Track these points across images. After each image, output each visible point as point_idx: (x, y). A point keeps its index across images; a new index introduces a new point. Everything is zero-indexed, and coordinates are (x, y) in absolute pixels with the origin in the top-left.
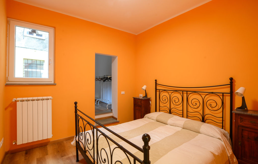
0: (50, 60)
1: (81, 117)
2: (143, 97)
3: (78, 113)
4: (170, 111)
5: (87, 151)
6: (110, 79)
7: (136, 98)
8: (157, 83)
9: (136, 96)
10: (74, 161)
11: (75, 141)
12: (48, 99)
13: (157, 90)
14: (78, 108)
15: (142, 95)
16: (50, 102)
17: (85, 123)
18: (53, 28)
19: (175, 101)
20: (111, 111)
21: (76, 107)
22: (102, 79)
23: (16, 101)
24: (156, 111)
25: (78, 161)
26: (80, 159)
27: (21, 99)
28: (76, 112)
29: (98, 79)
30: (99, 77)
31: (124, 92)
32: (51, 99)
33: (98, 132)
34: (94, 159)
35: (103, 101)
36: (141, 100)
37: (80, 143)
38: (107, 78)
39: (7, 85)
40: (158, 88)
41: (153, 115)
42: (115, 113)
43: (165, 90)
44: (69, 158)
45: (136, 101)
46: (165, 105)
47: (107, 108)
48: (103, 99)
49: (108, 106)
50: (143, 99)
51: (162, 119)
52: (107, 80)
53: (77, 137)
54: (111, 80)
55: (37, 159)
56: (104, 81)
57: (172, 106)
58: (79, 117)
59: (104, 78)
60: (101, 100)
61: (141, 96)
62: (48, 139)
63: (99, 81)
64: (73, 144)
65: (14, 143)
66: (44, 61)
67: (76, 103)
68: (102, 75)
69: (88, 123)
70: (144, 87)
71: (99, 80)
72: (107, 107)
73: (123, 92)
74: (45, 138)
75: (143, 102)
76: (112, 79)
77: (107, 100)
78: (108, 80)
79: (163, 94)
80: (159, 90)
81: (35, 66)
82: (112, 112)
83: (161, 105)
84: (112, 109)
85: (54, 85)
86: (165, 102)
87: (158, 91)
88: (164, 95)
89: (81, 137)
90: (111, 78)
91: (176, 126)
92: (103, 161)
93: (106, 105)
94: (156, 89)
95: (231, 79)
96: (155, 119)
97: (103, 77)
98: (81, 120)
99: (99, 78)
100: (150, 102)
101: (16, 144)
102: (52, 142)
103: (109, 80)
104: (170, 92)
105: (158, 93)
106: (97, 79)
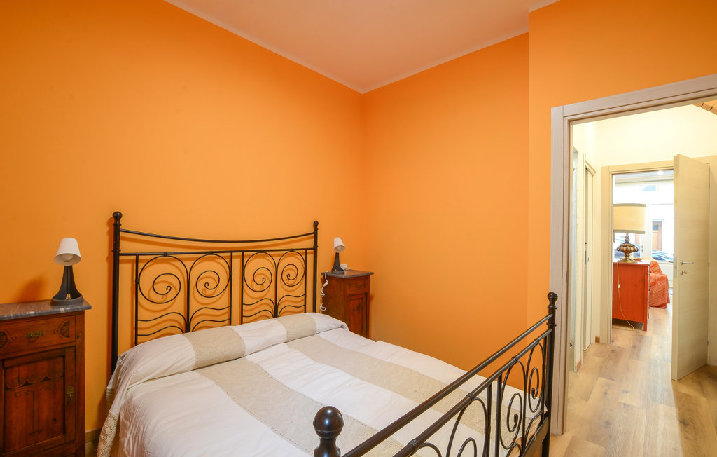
94: (118, 251)
95: (316, 224)
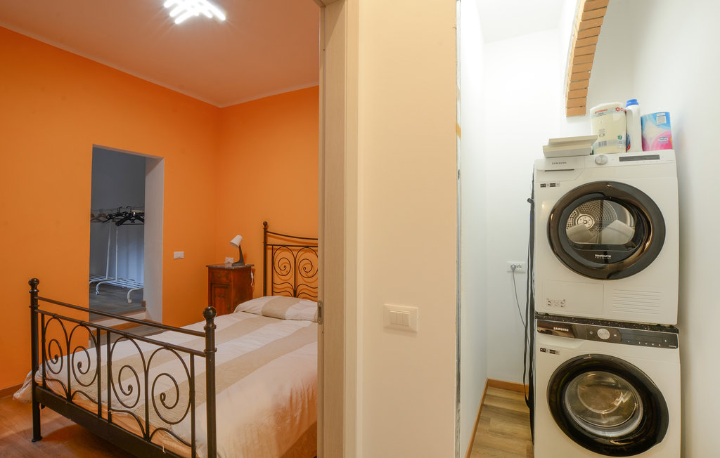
1: (54, 316)
2: (234, 264)
4: (295, 292)
5: (78, 394)
6: (140, 217)
7: (214, 266)
8: (269, 230)
9: (217, 263)
13: (269, 246)
14: (40, 294)
15: (232, 258)
17: (71, 326)
19: (305, 268)
20: (142, 306)
21: (34, 294)
22: (111, 217)
24: (265, 294)
25: (37, 437)
26: (44, 434)
28: (34, 306)
29: (97, 219)
30: (101, 210)
31: (183, 252)
35: (115, 282)
36: (229, 270)
38: (129, 217)
40: (271, 240)
41: (257, 304)
42: (154, 311)
43: (284, 246)
45: (215, 274)
46: (283, 279)
47: (130, 301)
48: (112, 278)
49: (130, 294)
50: (233, 268)
51: (275, 309)
52: (129, 222)
54: (143, 220)
56: (120, 223)
57: (300, 280)
58: (47, 318)
59: (119, 214)
60: (106, 279)
61: (230, 261)
63: (100, 223)
64: (22, 394)
67: (33, 284)
68: (110, 207)
69: (81, 324)
70: (237, 240)
71: (100, 221)
72: (128, 297)
73: (178, 254)
75: (232, 276)
76: (146, 218)
77: (127, 278)
78: (133, 221)
79: (280, 255)
80: (273, 245)
82: (145, 310)
83: (277, 280)
84: (144, 300)
86: (284, 273)
87: (269, 249)
88: (283, 257)
90: (143, 214)
91: (301, 320)
93: (123, 293)
94: (266, 244)
96: (259, 311)
97: (115, 212)
98: (53, 323)
99: (100, 216)
100: (252, 274)
103: (137, 221)
104: (294, 250)
105: (269, 252)
106: (92, 215)
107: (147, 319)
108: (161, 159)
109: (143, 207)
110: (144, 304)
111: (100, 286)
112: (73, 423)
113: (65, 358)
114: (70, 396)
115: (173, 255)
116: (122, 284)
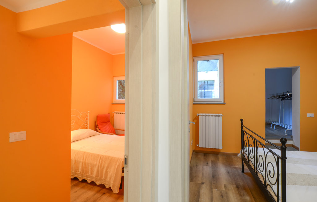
0: (220, 83)
1: (246, 132)
3: (244, 129)
5: (250, 161)
6: (291, 95)
10: (240, 171)
11: (241, 153)
12: (219, 116)
14: (243, 124)
16: (221, 118)
17: (249, 136)
18: (222, 55)
21: (242, 124)
22: (280, 96)
23: (199, 116)
25: (243, 171)
26: (245, 171)
27: (201, 114)
28: (242, 128)
29: (276, 97)
30: (277, 94)
31: (313, 114)
32: (221, 116)
33: (258, 142)
34: (254, 166)
35: (283, 125)
37: (245, 155)
38: (287, 96)
39: (194, 104)
42: (296, 141)
44: (235, 168)
47: (286, 135)
49: (287, 131)
53: (243, 150)
54: (291, 98)
55: (212, 161)
56: (283, 99)
58: (244, 132)
59: (284, 95)
60: (279, 123)
62: (219, 149)
64: (239, 156)
65: (197, 145)
66: (214, 81)
67: (242, 120)
68: (280, 92)
69: (251, 136)
72: (286, 133)
73: (309, 115)
74: (217, 148)
76: (293, 96)
78: (288, 98)
81: (206, 86)
82: (292, 140)
84: (292, 135)
85: (224, 104)
89: (246, 149)
92: (260, 164)
93: (284, 130)
97: (282, 94)
98: (245, 134)
99: (277, 96)
101: (198, 146)
102: (222, 153)
106: (274, 96)
107: (293, 144)
108: (299, 67)
109: (291, 92)
110: (292, 137)
111: (276, 126)
112: (250, 172)
113: (248, 148)
114: (249, 161)
115: (307, 115)
116: (285, 126)
